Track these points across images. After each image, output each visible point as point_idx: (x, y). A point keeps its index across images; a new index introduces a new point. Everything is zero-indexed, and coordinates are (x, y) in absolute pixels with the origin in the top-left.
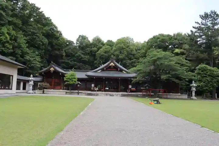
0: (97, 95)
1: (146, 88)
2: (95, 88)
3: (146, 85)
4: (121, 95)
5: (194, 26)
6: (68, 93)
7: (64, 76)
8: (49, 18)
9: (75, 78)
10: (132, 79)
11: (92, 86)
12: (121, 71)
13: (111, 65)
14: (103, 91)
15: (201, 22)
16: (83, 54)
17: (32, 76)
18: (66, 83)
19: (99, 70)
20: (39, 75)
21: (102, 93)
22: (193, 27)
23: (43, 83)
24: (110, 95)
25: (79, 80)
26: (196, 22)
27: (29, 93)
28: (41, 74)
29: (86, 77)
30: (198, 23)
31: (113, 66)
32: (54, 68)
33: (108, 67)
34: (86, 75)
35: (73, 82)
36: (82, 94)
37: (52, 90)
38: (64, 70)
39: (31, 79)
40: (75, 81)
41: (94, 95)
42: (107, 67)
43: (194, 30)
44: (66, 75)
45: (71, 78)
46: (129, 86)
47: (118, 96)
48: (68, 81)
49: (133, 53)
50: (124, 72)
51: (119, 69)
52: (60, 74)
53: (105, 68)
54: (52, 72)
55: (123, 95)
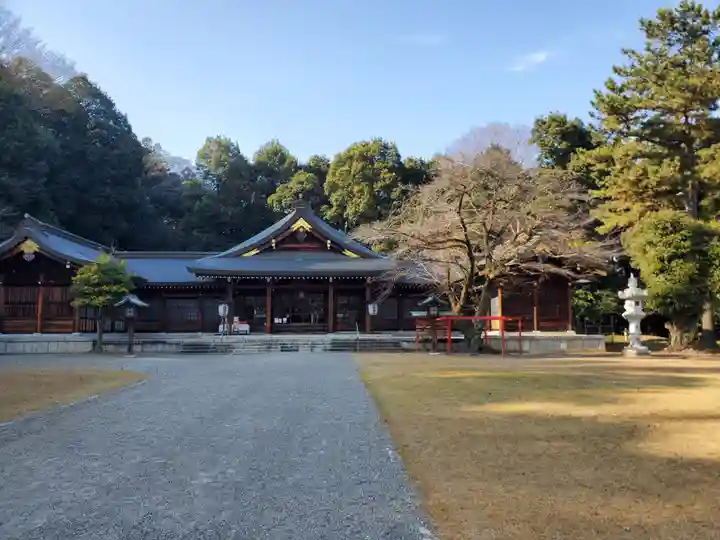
0: (227, 349)
1: (428, 310)
3: (430, 299)
4: (329, 347)
5: (619, 65)
12: (338, 248)
13: (295, 227)
15: (645, 46)
19: (247, 250)
22: (616, 70)
24: (284, 349)
26: (626, 48)
29: (192, 278)
30: (633, 52)
31: (307, 232)
32: (37, 242)
33: (284, 235)
34: (190, 270)
36: (167, 347)
37: (36, 336)
42: (281, 238)
43: (619, 81)
46: (370, 306)
47: (318, 349)
50: (348, 253)
51: (329, 242)
52: (68, 267)
53: (273, 241)
54: (29, 257)
55: (338, 347)
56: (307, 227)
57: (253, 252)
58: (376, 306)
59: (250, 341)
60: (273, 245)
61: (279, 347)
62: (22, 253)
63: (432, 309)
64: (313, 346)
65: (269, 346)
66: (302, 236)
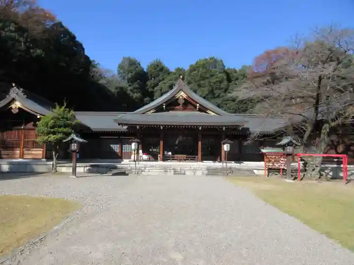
11: (133, 148)
12: (204, 110)
13: (177, 96)
19: (149, 110)
24: (176, 172)
31: (185, 99)
33: (171, 101)
37: (20, 161)
42: (169, 102)
47: (199, 173)
50: (210, 112)
51: (198, 105)
52: (38, 117)
53: (164, 104)
54: (15, 111)
55: (211, 172)
56: (185, 96)
57: (152, 111)
58: (229, 145)
59: (152, 166)
60: (164, 107)
61: (172, 171)
62: (11, 108)
64: (195, 170)
65: (166, 170)
66: (181, 102)
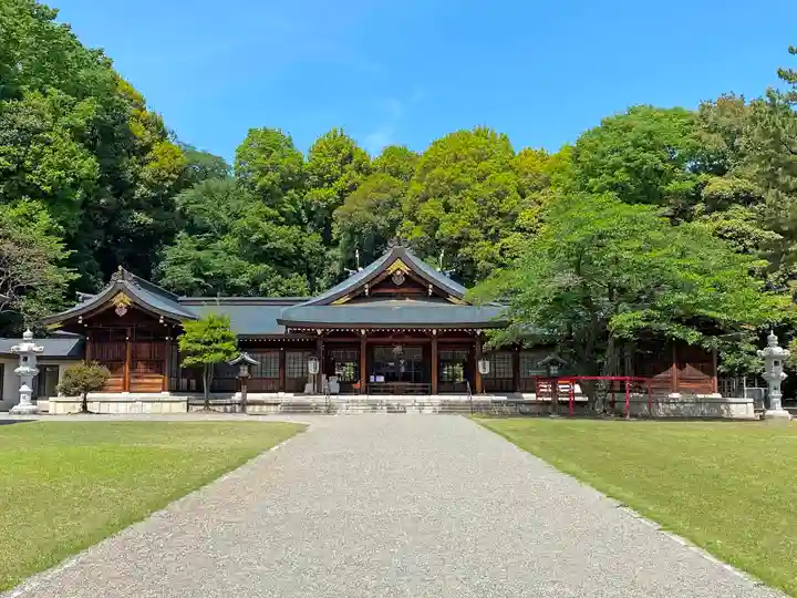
0: (330, 410)
2: (324, 377)
3: (548, 358)
4: (438, 409)
6: (195, 408)
7: (180, 331)
8: (100, 53)
9: (225, 339)
10: (488, 332)
11: (311, 371)
12: (441, 295)
13: (391, 270)
14: (357, 392)
16: (268, 218)
17: (28, 333)
18: (188, 361)
19: (337, 297)
20: (59, 329)
21: (357, 401)
23: (80, 365)
24: (390, 409)
25: (246, 344)
27: (19, 413)
28: (70, 325)
29: (281, 330)
31: (405, 275)
32: (130, 294)
33: (379, 279)
34: (280, 322)
35: (221, 355)
36: (265, 408)
37: (125, 395)
38: (180, 298)
39: (24, 347)
40: (228, 353)
41: (316, 410)
42: (376, 282)
44: (185, 326)
45: (206, 336)
46: (480, 363)
47: (427, 411)
48: (195, 353)
49: (505, 207)
50: (453, 300)
51: (431, 286)
52: (161, 321)
53: (367, 286)
54: (121, 312)
55: (449, 409)
56: (405, 269)
57: (343, 300)
58: (487, 363)
59: (353, 401)
60: (367, 292)
61: (385, 408)
62: (115, 307)
63: (552, 368)
64: (422, 406)
65: (374, 407)
66: (399, 281)
